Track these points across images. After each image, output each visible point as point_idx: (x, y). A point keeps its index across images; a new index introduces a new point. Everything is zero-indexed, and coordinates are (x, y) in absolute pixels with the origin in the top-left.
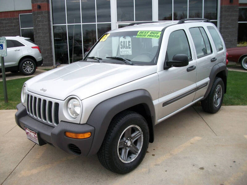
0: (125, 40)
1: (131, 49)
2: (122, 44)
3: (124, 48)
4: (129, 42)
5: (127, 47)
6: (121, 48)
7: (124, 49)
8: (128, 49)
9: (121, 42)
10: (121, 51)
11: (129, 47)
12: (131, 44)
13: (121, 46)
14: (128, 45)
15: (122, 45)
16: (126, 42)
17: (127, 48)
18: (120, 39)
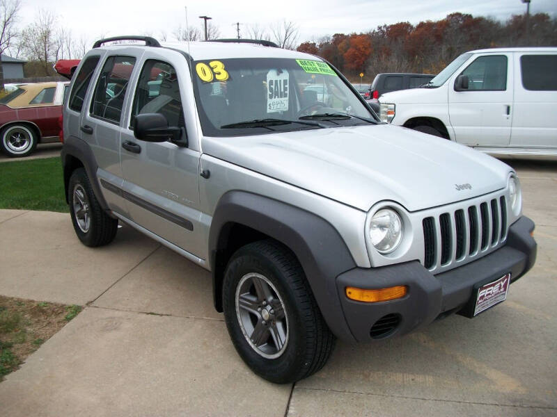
0: (278, 78)
1: (288, 98)
2: (273, 87)
4: (285, 82)
5: (281, 93)
6: (271, 97)
7: (277, 100)
8: (283, 99)
9: (271, 82)
10: (270, 105)
11: (284, 92)
12: (287, 86)
14: (282, 90)
16: (280, 81)
17: (281, 96)
18: (268, 75)
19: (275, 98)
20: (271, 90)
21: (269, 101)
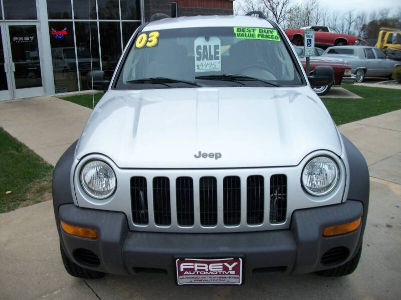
0: (207, 44)
1: (220, 60)
3: (205, 59)
4: (216, 47)
5: (211, 56)
6: (199, 59)
8: (213, 61)
9: (199, 47)
10: (198, 66)
11: (215, 55)
13: (197, 54)
14: (213, 53)
15: (200, 52)
16: (210, 46)
17: (211, 59)
18: (195, 42)
19: (203, 60)
20: (199, 53)
21: (197, 63)
